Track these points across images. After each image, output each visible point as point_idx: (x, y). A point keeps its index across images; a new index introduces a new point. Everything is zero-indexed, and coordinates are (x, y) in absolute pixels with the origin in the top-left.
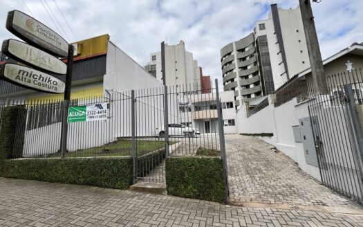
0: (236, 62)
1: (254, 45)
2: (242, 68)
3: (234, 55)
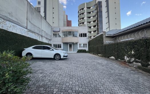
0: (85, 13)
1: (95, 6)
2: (88, 17)
3: (85, 10)
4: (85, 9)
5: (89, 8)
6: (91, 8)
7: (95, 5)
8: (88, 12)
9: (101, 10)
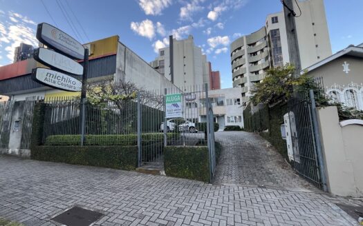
0: (246, 57)
1: (265, 39)
2: (252, 63)
3: (244, 50)
4: (245, 48)
5: (254, 44)
6: (258, 44)
7: (265, 37)
8: (251, 54)
9: (278, 46)
